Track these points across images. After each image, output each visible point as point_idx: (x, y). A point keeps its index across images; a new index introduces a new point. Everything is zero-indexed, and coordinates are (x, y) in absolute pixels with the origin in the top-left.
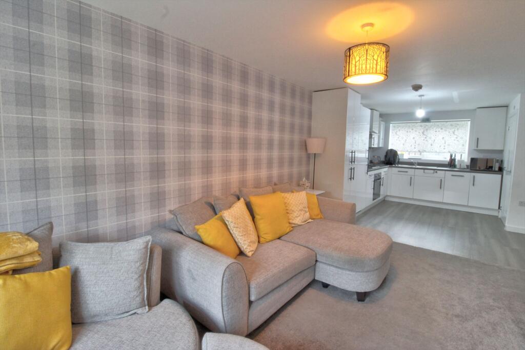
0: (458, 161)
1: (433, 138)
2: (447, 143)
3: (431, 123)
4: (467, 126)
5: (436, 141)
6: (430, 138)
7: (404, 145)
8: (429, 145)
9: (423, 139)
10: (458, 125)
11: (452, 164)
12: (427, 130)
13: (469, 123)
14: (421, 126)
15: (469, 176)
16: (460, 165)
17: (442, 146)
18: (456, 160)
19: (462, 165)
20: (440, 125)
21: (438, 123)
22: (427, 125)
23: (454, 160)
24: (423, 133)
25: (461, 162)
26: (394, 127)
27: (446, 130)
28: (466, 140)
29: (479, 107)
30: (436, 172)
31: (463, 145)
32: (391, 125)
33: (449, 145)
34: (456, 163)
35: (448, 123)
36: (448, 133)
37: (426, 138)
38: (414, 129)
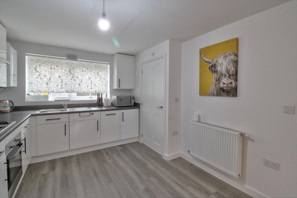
0: (105, 99)
1: (80, 78)
3: (78, 62)
4: (107, 68)
5: (83, 80)
6: (77, 77)
7: (47, 84)
8: (77, 86)
9: (70, 78)
10: (101, 67)
11: (99, 103)
12: (74, 68)
13: (109, 66)
14: (67, 64)
15: (119, 112)
16: (107, 103)
17: (89, 86)
18: (103, 99)
19: (108, 102)
20: (86, 65)
21: (84, 63)
22: (73, 64)
23: (102, 98)
24: (70, 71)
25: (107, 100)
26: (32, 60)
27: (91, 71)
28: (108, 81)
29: (118, 52)
30: (92, 114)
31: (106, 86)
32: (27, 57)
33: (95, 85)
34: (103, 102)
35: (93, 64)
36: (93, 73)
37: (73, 77)
38: (59, 66)
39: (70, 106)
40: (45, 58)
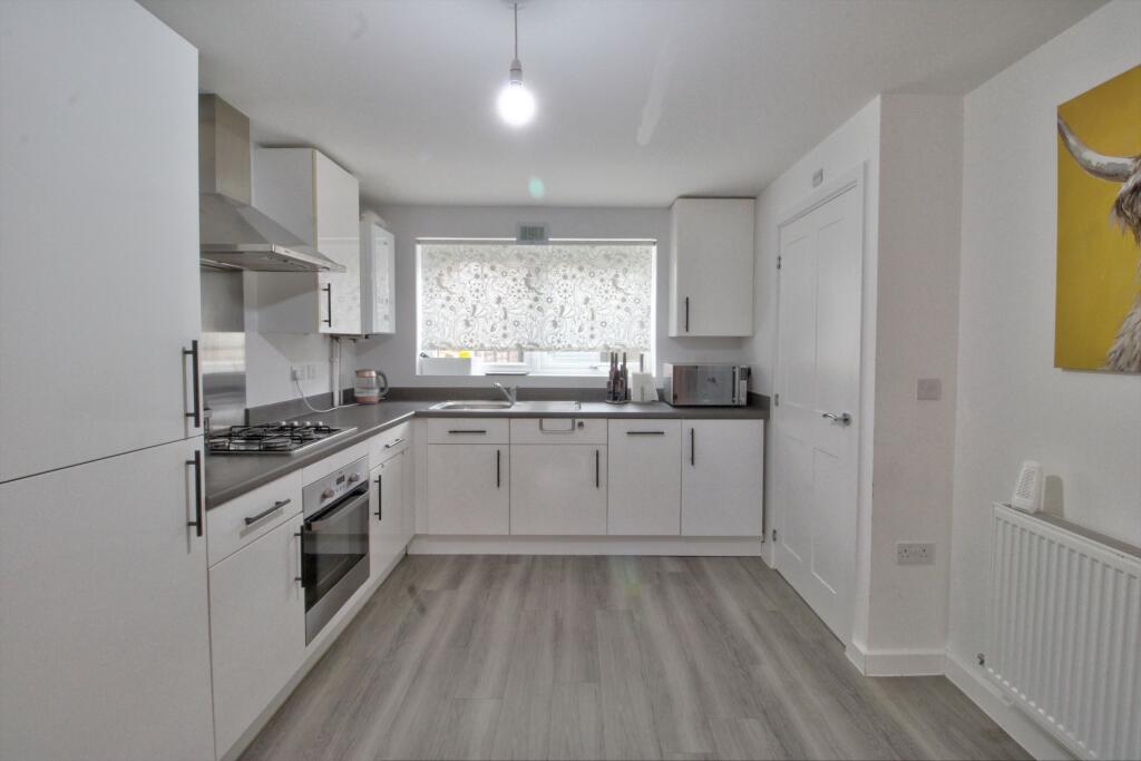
0: (635, 376)
1: (558, 301)
2: (597, 317)
3: (550, 247)
4: (649, 259)
5: (567, 309)
6: (549, 300)
7: (467, 324)
8: (548, 327)
9: (527, 302)
10: (625, 256)
11: (616, 388)
12: (538, 270)
13: (654, 249)
14: (520, 257)
15: (678, 429)
16: (642, 389)
17: (586, 328)
18: (630, 375)
19: (647, 388)
20: (575, 255)
21: (569, 249)
22: (537, 255)
23: (624, 371)
24: (527, 282)
25: (643, 378)
26: (431, 255)
27: (592, 275)
28: (649, 308)
29: (684, 192)
30: (581, 425)
31: (642, 325)
32: (419, 248)
33: (604, 324)
34: (630, 385)
35: (598, 248)
36: (598, 283)
37: (536, 299)
38: (498, 266)
39: (524, 395)
40: (462, 247)
